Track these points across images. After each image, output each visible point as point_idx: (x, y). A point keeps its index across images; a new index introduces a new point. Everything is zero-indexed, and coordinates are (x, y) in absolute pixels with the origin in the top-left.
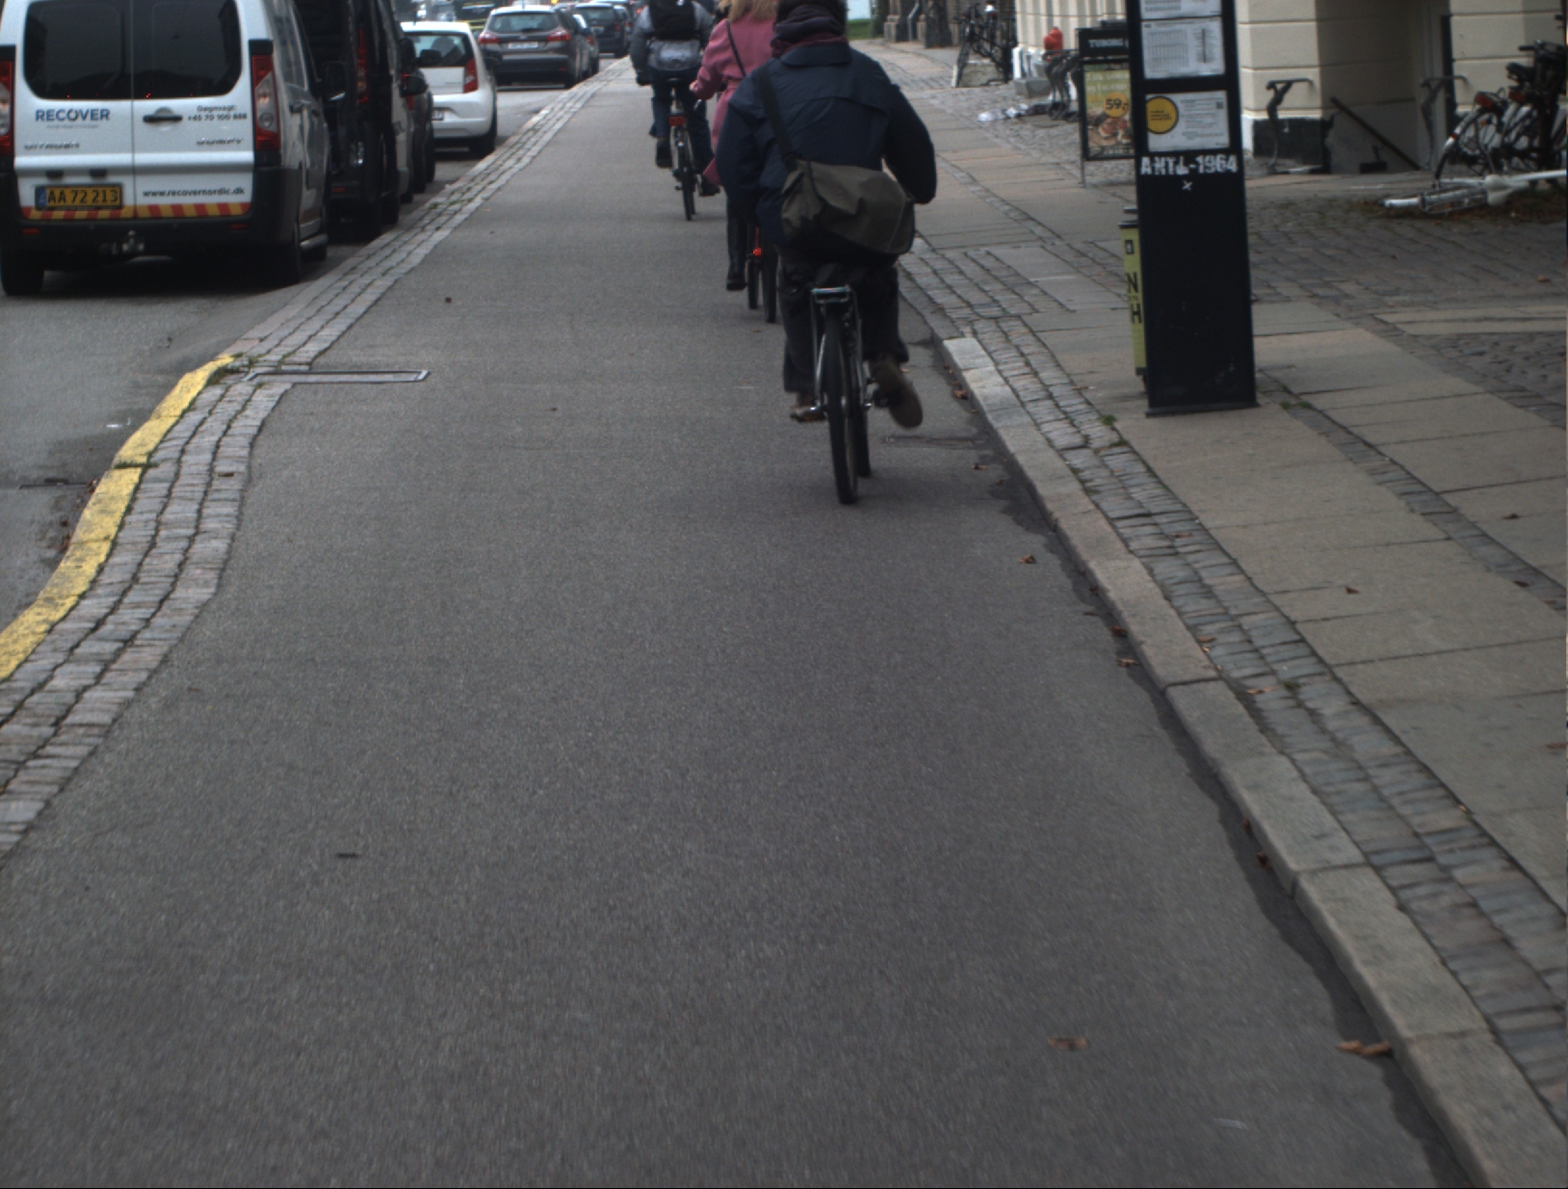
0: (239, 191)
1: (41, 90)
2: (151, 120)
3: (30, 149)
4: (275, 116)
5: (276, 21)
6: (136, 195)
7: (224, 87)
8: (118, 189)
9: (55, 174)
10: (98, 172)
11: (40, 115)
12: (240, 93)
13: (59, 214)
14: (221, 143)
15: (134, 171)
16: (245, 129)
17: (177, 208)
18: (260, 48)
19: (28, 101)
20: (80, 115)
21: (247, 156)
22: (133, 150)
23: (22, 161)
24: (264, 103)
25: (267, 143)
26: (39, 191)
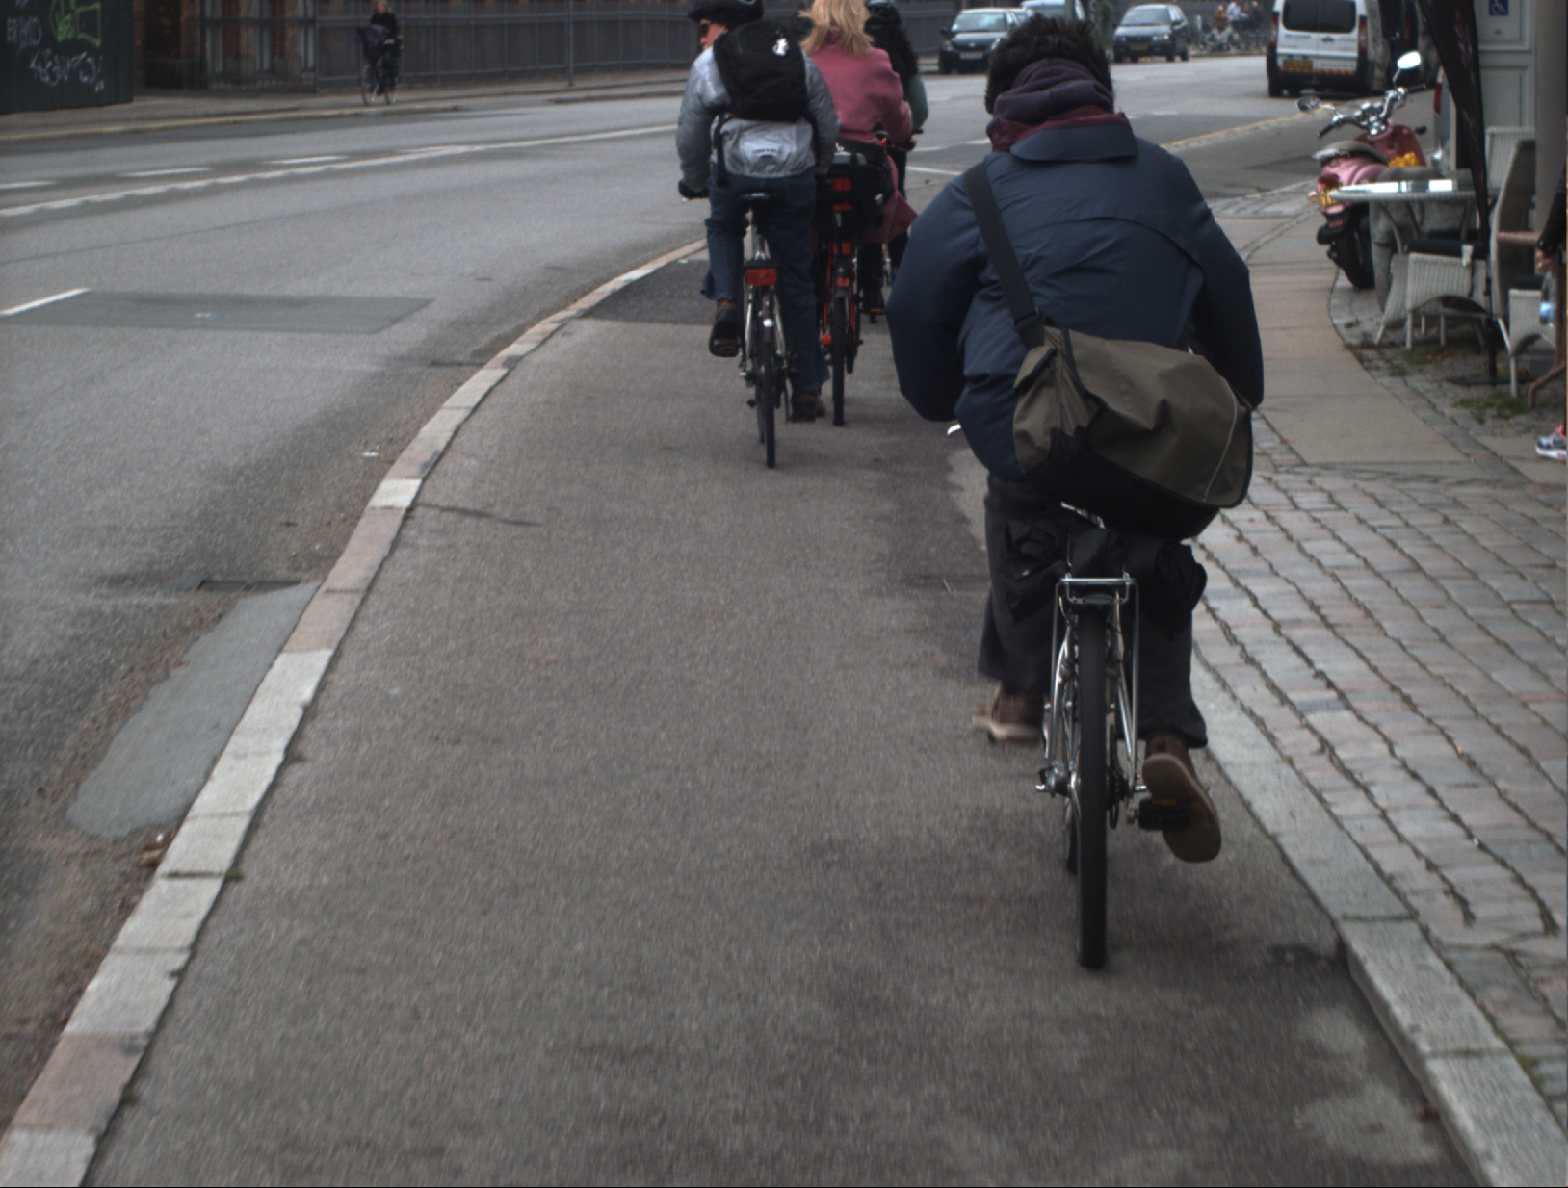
0: (1352, 66)
1: (1288, 26)
2: (1326, 40)
3: (1283, 46)
4: (1366, 42)
5: (1370, 10)
6: (1317, 65)
7: (1348, 29)
8: (1311, 63)
9: (1290, 56)
10: (1305, 57)
11: (1288, 36)
12: (1355, 34)
13: (1290, 70)
14: (1346, 49)
15: (1317, 57)
16: (1355, 46)
17: (1331, 72)
18: (1363, 19)
19: (1283, 31)
20: (1300, 37)
21: (1355, 54)
22: (1317, 48)
23: (1280, 50)
24: (1363, 37)
25: (1363, 51)
26: (1285, 62)
